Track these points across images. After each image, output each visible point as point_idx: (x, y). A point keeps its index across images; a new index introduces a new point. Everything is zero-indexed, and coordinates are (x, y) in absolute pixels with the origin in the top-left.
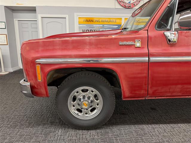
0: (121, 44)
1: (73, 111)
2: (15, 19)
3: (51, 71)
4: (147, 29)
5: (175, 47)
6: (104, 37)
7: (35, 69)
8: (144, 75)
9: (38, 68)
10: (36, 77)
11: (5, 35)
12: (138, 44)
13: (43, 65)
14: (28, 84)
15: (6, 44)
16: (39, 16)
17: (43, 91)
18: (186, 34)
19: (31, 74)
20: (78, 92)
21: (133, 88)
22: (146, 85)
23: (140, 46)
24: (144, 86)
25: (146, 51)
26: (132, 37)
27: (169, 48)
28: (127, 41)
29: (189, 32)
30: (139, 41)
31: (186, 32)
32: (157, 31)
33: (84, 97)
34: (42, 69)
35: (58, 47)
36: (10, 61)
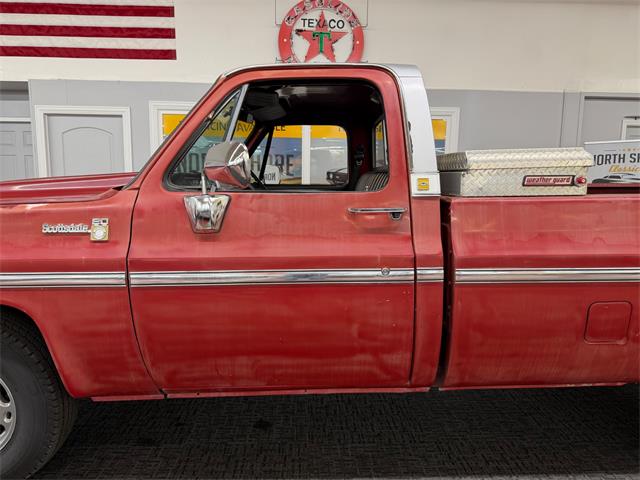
0: (48, 230)
4: (137, 186)
5: (214, 241)
8: (122, 326)
12: (99, 232)
16: (39, 111)
18: (251, 201)
21: (95, 366)
22: (134, 355)
23: (106, 239)
24: (130, 360)
25: (120, 252)
26: (85, 211)
27: (197, 246)
28: (68, 222)
29: (261, 197)
30: (104, 221)
31: (253, 197)
32: (168, 192)
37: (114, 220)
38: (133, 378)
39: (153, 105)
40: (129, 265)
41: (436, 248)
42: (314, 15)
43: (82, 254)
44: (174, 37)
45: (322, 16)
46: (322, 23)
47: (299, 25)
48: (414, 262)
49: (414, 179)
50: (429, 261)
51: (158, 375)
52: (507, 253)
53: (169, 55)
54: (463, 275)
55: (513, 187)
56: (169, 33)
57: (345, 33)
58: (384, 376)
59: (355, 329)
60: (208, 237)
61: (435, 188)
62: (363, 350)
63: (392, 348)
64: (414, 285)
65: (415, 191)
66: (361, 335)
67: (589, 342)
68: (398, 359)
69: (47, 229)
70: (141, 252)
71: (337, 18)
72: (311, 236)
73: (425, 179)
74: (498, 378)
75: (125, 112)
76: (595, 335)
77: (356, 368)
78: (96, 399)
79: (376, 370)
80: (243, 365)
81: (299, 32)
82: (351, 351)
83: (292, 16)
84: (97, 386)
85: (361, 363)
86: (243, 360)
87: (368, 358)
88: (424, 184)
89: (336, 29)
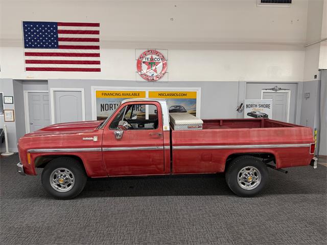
1: (54, 186)
2: (24, 91)
3: (37, 157)
6: (73, 135)
7: (27, 156)
8: (100, 160)
9: (29, 155)
10: (27, 161)
11: (12, 111)
12: (95, 139)
13: (32, 154)
14: (22, 166)
15: (13, 120)
16: (52, 90)
17: (32, 171)
19: (24, 159)
20: (57, 172)
21: (94, 169)
22: (103, 166)
23: (97, 141)
25: (100, 144)
26: (92, 135)
27: (116, 142)
28: (88, 137)
30: (96, 137)
32: (110, 130)
33: (62, 175)
34: (31, 156)
35: (42, 142)
36: (16, 139)
37: (99, 136)
38: (102, 171)
39: (92, 88)
40: (102, 146)
41: (169, 142)
42: (149, 56)
43: (92, 144)
44: (100, 64)
45: (152, 57)
46: (152, 59)
47: (144, 60)
48: (163, 145)
49: (164, 127)
50: (167, 145)
51: (108, 171)
52: (184, 143)
53: (98, 70)
54: (174, 147)
55: (186, 128)
56: (98, 63)
57: (160, 63)
58: (158, 171)
59: (151, 160)
60: (119, 140)
61: (168, 129)
62: (153, 164)
63: (159, 164)
64: (164, 150)
65: (164, 130)
66: (153, 161)
67: (203, 162)
68: (161, 166)
69: (84, 139)
70: (104, 143)
71: (157, 57)
72: (141, 140)
73: (166, 126)
74: (184, 171)
75: (83, 90)
76: (204, 161)
77: (152, 169)
78: (92, 177)
79: (156, 169)
80: (126, 168)
81: (144, 62)
82: (151, 165)
83: (141, 57)
84: (94, 174)
85: (153, 167)
86: (127, 167)
87: (154, 166)
88: (166, 128)
89: (157, 61)
